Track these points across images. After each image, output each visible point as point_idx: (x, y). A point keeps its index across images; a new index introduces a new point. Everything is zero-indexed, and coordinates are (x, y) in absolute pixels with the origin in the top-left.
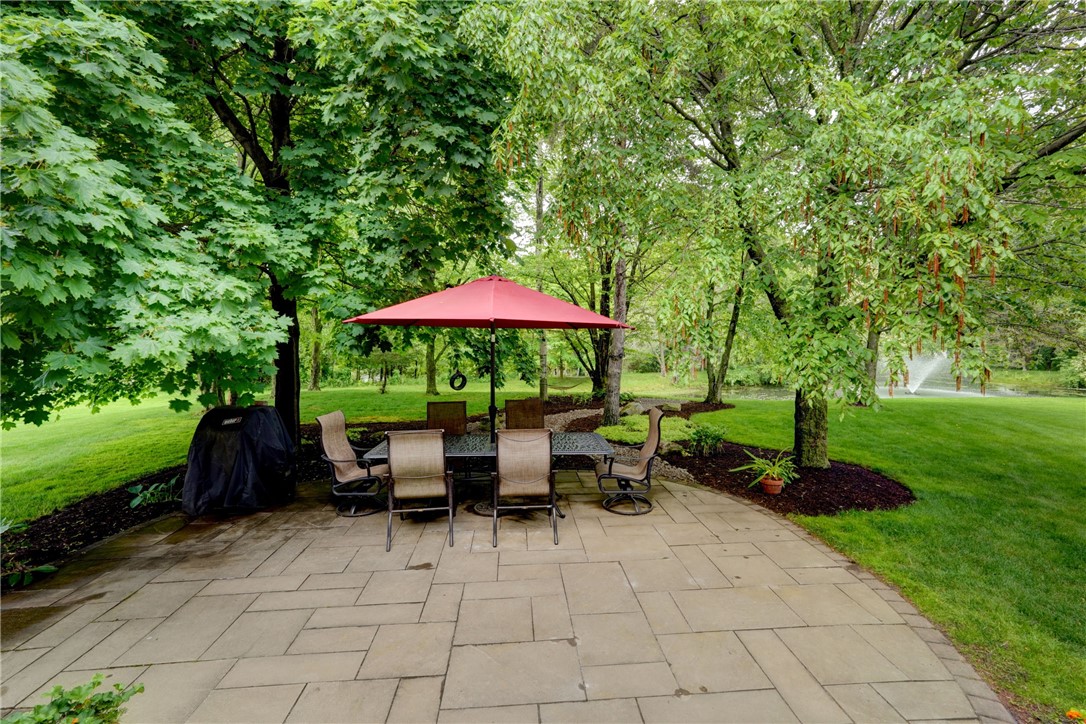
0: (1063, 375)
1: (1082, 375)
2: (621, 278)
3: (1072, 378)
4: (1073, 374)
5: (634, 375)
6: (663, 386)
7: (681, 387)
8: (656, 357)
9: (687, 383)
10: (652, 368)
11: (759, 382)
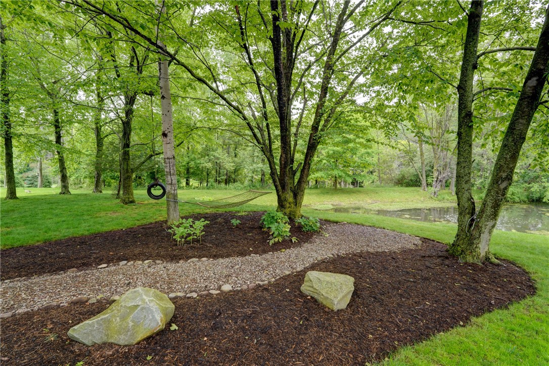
5: (397, 188)
6: (422, 199)
7: (440, 201)
8: (418, 175)
9: (447, 197)
10: (414, 182)
11: (526, 199)
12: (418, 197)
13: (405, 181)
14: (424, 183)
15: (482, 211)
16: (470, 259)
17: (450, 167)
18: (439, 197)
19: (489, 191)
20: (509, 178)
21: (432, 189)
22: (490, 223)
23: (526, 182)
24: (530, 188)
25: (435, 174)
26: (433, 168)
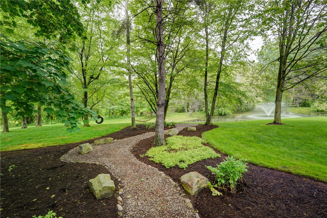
0: (312, 108)
1: (318, 108)
2: (162, 59)
3: (315, 109)
4: (315, 108)
5: (176, 113)
6: (186, 117)
7: (192, 117)
8: (184, 107)
9: (195, 116)
10: (182, 111)
11: (218, 114)
12: (185, 117)
13: (179, 110)
14: (186, 110)
15: (210, 115)
16: (209, 124)
17: (195, 104)
18: (192, 116)
19: (211, 111)
20: (214, 108)
21: (190, 113)
22: (212, 117)
23: (217, 108)
24: (219, 110)
25: (190, 107)
26: (189, 104)
